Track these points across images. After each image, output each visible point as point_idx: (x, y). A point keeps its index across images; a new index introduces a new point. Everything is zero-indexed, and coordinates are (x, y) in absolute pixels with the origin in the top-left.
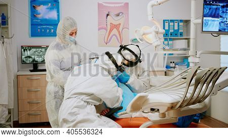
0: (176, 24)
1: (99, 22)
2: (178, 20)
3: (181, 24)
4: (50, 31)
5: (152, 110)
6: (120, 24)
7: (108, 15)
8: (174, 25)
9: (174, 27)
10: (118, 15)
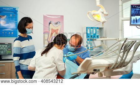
0: (94, 30)
1: (44, 28)
2: (96, 28)
3: (98, 30)
4: (11, 33)
5: (95, 70)
6: (58, 30)
7: (50, 23)
8: (93, 31)
9: (93, 32)
10: (57, 23)
